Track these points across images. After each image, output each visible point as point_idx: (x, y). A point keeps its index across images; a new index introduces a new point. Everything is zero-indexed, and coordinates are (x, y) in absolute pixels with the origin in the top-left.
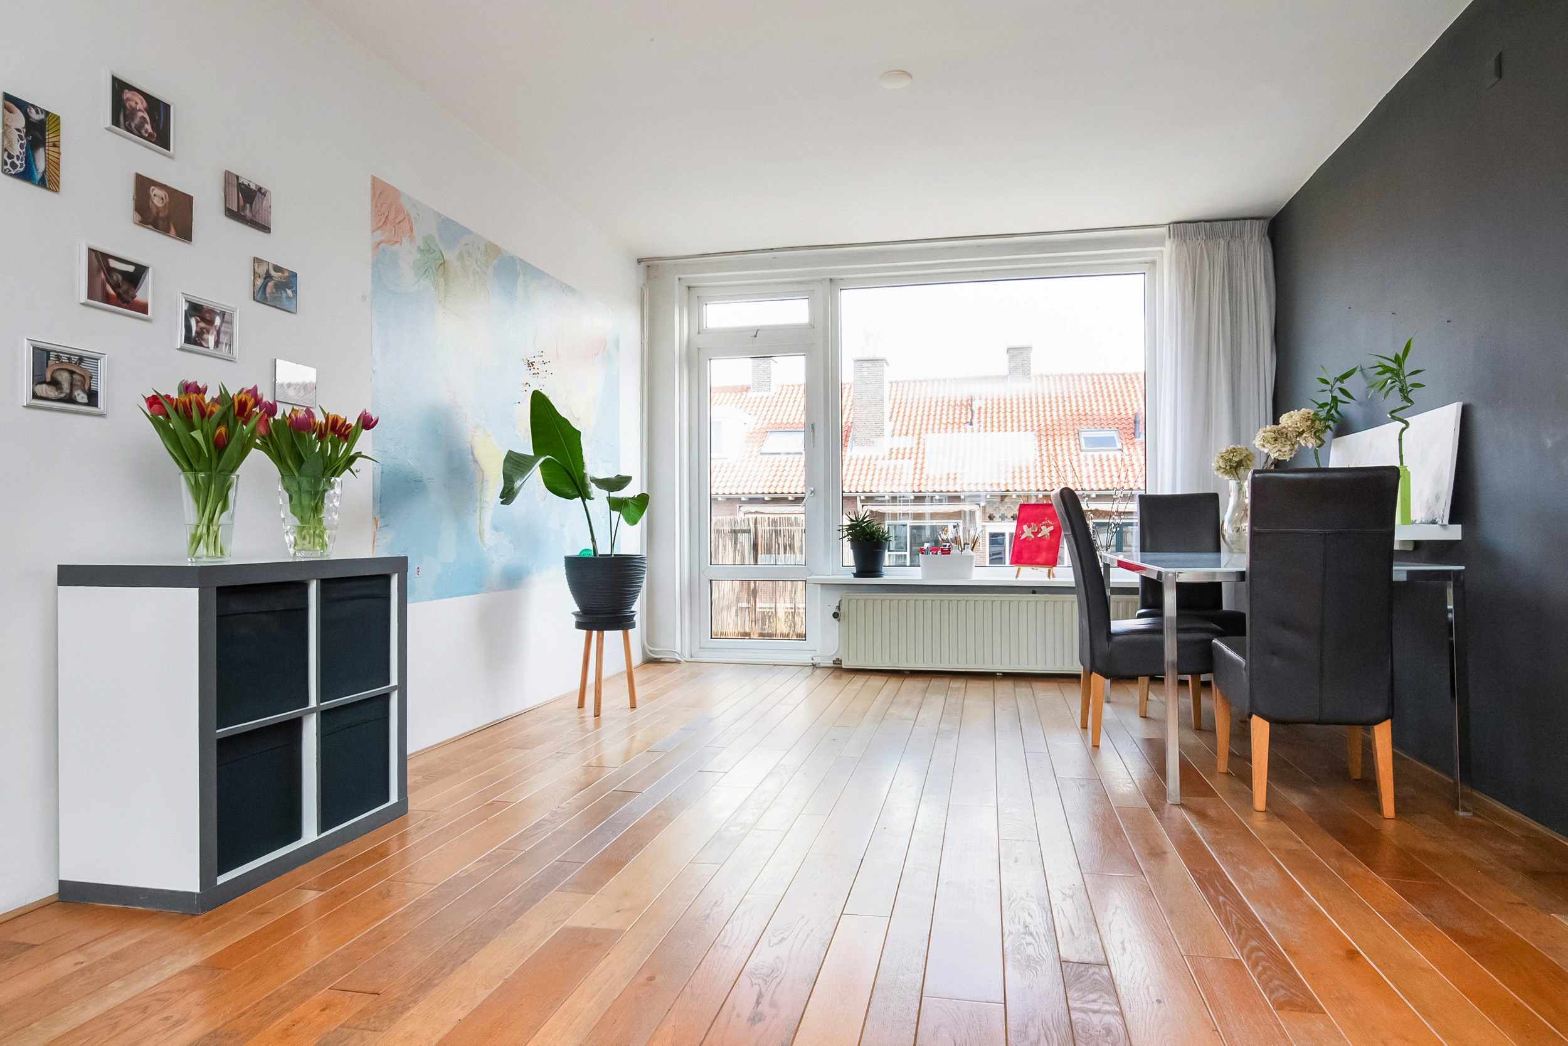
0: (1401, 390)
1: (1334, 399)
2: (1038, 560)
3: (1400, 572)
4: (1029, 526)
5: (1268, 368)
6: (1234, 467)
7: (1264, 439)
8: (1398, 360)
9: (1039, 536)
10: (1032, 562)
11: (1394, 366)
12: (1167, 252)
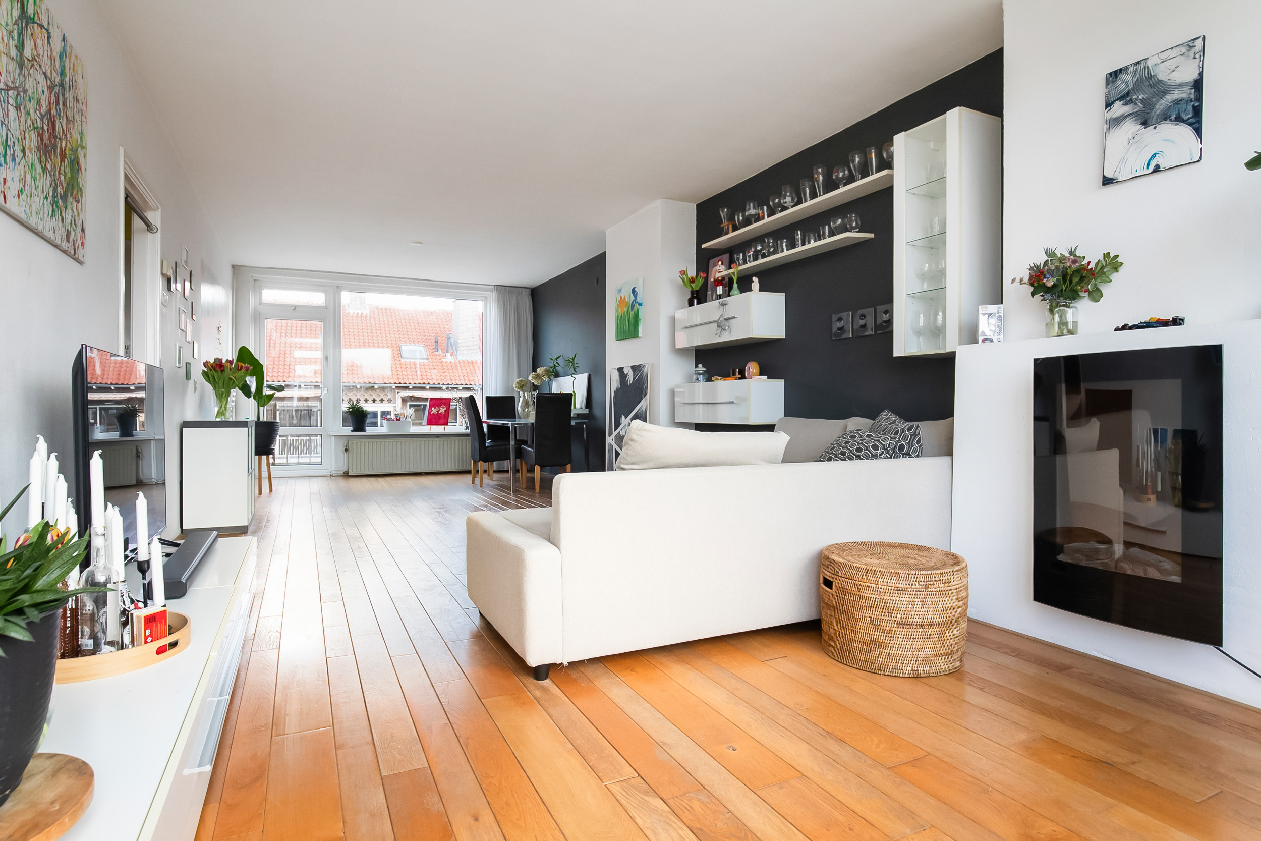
0: (574, 368)
1: (555, 365)
2: (440, 423)
3: (573, 423)
4: (435, 408)
5: (531, 347)
6: (521, 386)
7: (532, 377)
8: (573, 359)
9: (440, 412)
10: (436, 423)
11: (572, 360)
12: (493, 296)
